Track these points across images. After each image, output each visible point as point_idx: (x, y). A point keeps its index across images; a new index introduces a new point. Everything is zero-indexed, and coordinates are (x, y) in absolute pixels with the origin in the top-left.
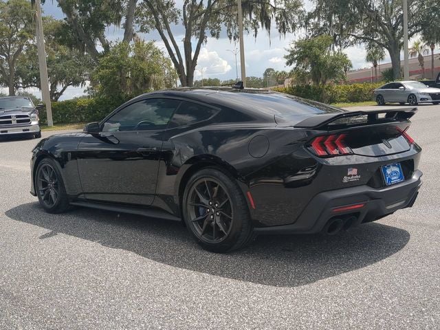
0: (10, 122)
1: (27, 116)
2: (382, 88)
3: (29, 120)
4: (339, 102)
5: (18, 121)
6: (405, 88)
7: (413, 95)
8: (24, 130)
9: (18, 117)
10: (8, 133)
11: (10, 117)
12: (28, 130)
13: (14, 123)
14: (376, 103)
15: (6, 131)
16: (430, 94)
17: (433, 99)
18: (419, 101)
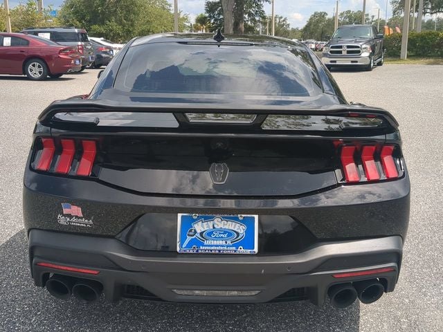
0: (341, 52)
1: (358, 47)
3: (359, 52)
5: (348, 52)
8: (352, 62)
9: (348, 47)
10: (337, 63)
11: (341, 47)
12: (357, 62)
13: (344, 53)
15: (335, 62)
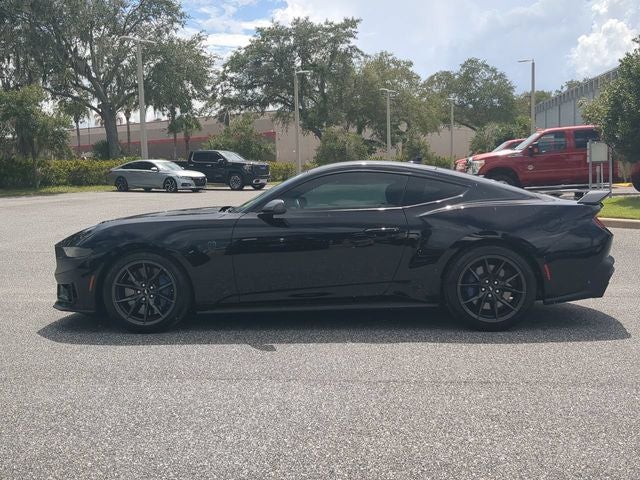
2: (123, 167)
4: (58, 185)
6: (158, 170)
7: (172, 179)
14: (115, 188)
16: (192, 178)
17: (196, 185)
18: (179, 187)
